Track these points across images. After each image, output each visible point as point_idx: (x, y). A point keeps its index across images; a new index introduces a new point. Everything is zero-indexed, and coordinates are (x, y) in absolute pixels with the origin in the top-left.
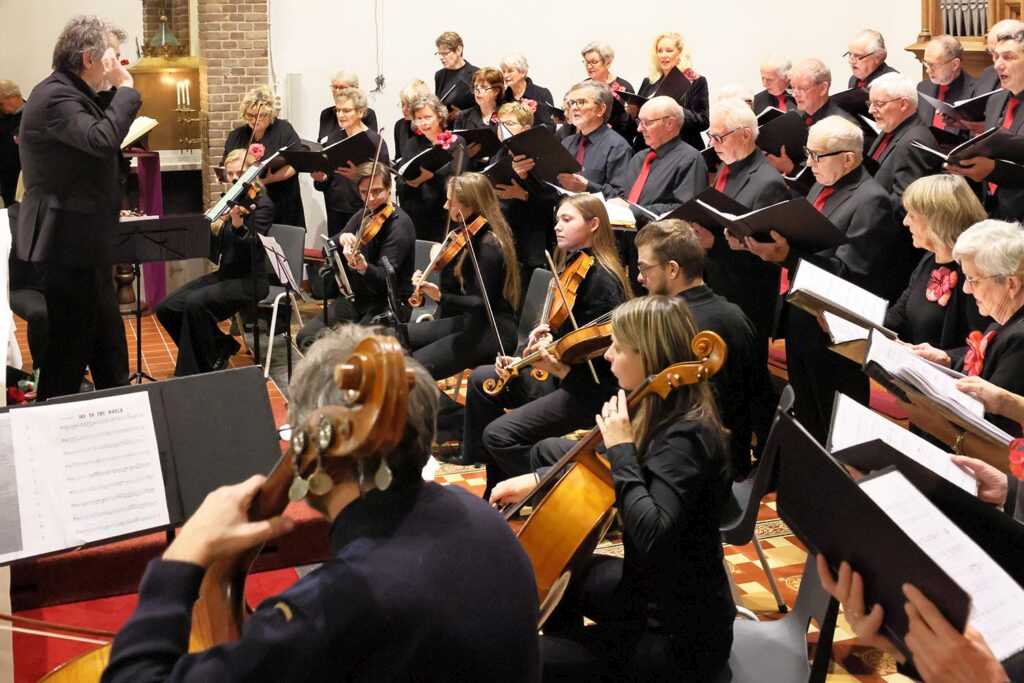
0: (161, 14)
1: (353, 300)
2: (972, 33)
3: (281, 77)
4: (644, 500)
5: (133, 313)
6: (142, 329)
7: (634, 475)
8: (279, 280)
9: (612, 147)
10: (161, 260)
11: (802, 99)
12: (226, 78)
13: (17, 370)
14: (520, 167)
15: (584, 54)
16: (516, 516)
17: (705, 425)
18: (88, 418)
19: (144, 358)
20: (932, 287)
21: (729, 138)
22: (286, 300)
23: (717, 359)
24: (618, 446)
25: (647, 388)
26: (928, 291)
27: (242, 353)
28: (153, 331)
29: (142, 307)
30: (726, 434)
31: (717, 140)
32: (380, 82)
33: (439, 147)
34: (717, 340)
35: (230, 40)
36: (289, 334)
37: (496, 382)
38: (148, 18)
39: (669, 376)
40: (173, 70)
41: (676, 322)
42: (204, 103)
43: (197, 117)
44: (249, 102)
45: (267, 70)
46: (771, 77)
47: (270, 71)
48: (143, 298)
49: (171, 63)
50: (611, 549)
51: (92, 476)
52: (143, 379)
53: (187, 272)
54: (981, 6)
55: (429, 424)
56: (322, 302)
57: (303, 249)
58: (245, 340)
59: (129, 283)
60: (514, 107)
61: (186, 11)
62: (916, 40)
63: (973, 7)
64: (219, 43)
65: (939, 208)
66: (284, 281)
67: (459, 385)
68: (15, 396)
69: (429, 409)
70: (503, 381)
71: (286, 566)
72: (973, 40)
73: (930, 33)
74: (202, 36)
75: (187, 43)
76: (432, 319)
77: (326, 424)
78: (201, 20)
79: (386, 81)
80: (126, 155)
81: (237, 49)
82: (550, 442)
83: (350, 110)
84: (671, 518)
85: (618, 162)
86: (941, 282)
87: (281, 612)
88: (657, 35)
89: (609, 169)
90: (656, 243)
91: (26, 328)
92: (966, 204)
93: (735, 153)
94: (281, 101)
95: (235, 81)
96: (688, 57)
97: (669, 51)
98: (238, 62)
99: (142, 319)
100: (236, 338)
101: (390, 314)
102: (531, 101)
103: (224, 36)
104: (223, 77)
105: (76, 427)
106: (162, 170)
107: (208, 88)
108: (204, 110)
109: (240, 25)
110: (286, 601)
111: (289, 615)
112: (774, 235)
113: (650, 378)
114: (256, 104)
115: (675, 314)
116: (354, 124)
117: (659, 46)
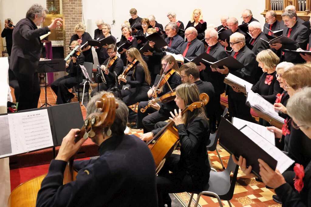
0: (52, 2)
1: (106, 83)
2: (279, 10)
3: (86, 20)
4: (188, 140)
5: (44, 86)
6: (47, 91)
7: (184, 133)
8: (85, 78)
10: (52, 72)
12: (70, 20)
13: (11, 102)
14: (151, 44)
15: (168, 16)
16: (151, 143)
17: (203, 118)
18: (30, 116)
19: (47, 99)
21: (210, 39)
22: (88, 83)
23: (206, 101)
24: (180, 125)
26: (265, 81)
27: (75, 98)
28: (50, 91)
29: (47, 85)
31: (207, 40)
32: (114, 22)
34: (207, 96)
35: (71, 10)
36: (88, 93)
38: (48, 3)
39: (193, 105)
41: (193, 90)
42: (64, 27)
43: (62, 31)
44: (77, 28)
45: (82, 18)
48: (47, 82)
49: (55, 16)
50: (177, 152)
51: (31, 132)
52: (47, 105)
53: (60, 75)
54: (282, 2)
55: (126, 119)
57: (92, 69)
58: (76, 94)
59: (43, 78)
60: (152, 29)
61: (59, 1)
62: (264, 12)
63: (279, 2)
64: (68, 10)
66: (87, 78)
67: (136, 107)
68: (10, 110)
69: (125, 114)
71: (87, 157)
72: (279, 12)
73: (268, 9)
74: (63, 9)
75: (59, 10)
76: (128, 89)
77: (93, 117)
78: (63, 4)
79: (115, 22)
80: (42, 42)
81: (73, 12)
82: (160, 123)
83: (106, 29)
84: (195, 144)
86: (269, 79)
87: (86, 173)
88: (194, 9)
90: (186, 70)
91: (14, 91)
93: (212, 43)
94: (86, 27)
95: (73, 21)
97: (197, 14)
98: (74, 16)
99: (47, 88)
100: (73, 94)
101: (116, 87)
102: (157, 28)
103: (69, 8)
104: (69, 20)
105: (26, 119)
106: (52, 46)
107: (65, 23)
108: (64, 30)
109: (74, 5)
110: (87, 169)
111: (88, 173)
112: (224, 67)
113: (188, 106)
114: (79, 28)
115: (193, 88)
116: (107, 33)
117: (195, 12)
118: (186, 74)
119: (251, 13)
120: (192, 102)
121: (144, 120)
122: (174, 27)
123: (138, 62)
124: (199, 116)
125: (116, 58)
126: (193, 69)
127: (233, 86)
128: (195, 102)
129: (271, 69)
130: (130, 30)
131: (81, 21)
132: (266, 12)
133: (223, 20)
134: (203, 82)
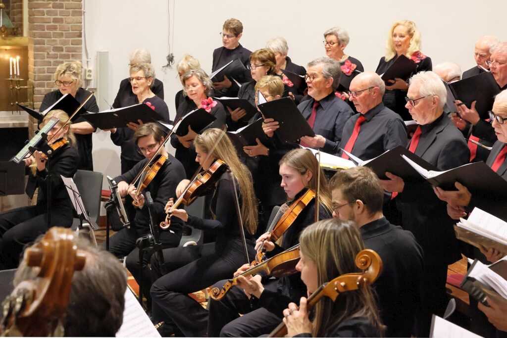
1: (129, 227)
3: (92, 54)
9: (339, 112)
11: (496, 71)
12: (48, 54)
14: (268, 128)
15: (326, 36)
21: (420, 102)
23: (373, 271)
24: (298, 335)
25: (322, 292)
30: (383, 329)
31: (411, 104)
32: (170, 59)
33: (202, 110)
34: (375, 257)
35: (52, 24)
37: (220, 291)
39: (336, 283)
40: (8, 48)
42: (31, 73)
43: (25, 85)
45: (81, 48)
47: (83, 50)
49: (8, 42)
56: (106, 228)
57: (101, 190)
64: (44, 26)
66: (79, 213)
70: (225, 290)
74: (31, 21)
75: (21, 25)
76: (196, 244)
78: (30, 8)
79: (175, 59)
81: (58, 31)
88: (394, 23)
89: (337, 130)
90: (345, 187)
94: (92, 74)
95: (55, 57)
96: (417, 42)
97: (402, 36)
98: (58, 42)
103: (47, 21)
104: (46, 53)
107: (35, 62)
108: (31, 80)
109: (61, 12)
112: (458, 185)
113: (324, 285)
114: (64, 73)
116: (144, 90)
117: (395, 32)
118: (344, 198)
120: (337, 274)
121: (226, 332)
122: (330, 70)
123: (224, 168)
124: (357, 314)
125: (162, 161)
126: (365, 184)
127: (483, 248)
128: (345, 272)
131: (79, 57)
133: (481, 50)
134: (391, 225)
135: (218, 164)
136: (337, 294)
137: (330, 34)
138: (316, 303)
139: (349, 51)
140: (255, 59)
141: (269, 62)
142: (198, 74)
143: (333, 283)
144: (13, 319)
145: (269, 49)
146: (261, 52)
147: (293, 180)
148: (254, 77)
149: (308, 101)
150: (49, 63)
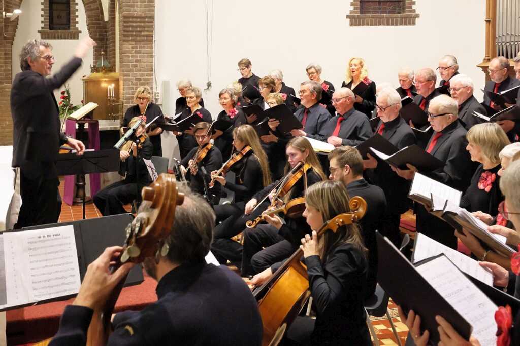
0: (102, 51)
3: (160, 82)
4: (323, 284)
7: (318, 271)
9: (321, 115)
10: (95, 172)
11: (419, 88)
12: (132, 82)
15: (307, 70)
17: (355, 247)
18: (42, 238)
20: (481, 182)
21: (388, 109)
23: (362, 211)
24: (311, 257)
25: (326, 227)
26: (479, 184)
28: (94, 211)
29: (88, 199)
30: (366, 251)
31: (381, 110)
32: (209, 85)
35: (134, 63)
38: (96, 54)
39: (337, 220)
40: (106, 79)
41: (338, 194)
42: (121, 96)
43: (118, 102)
44: (140, 91)
45: (153, 78)
46: (405, 79)
47: (154, 79)
49: (106, 76)
51: (44, 267)
53: (111, 177)
54: (516, 43)
60: (275, 95)
61: (114, 50)
62: (482, 62)
63: (512, 43)
64: (129, 65)
65: (489, 141)
69: (209, 226)
73: (490, 58)
74: (121, 62)
75: (115, 65)
78: (120, 54)
79: (212, 85)
80: (82, 122)
81: (138, 68)
83: (194, 97)
84: (336, 294)
85: (323, 122)
86: (486, 179)
87: (127, 331)
88: (351, 58)
89: (318, 126)
92: (503, 140)
93: (389, 117)
94: (159, 95)
95: (136, 84)
97: (356, 66)
98: (138, 75)
102: (284, 94)
103: (131, 61)
104: (130, 82)
105: (35, 242)
106: (99, 130)
107: (124, 88)
108: (121, 99)
109: (140, 56)
110: (130, 325)
111: (132, 332)
112: (409, 165)
113: (328, 222)
114: (143, 92)
115: (338, 190)
116: (195, 105)
117: (351, 63)
119: (456, 63)
120: (335, 215)
121: (255, 259)
122: (314, 88)
123: (251, 152)
124: (348, 241)
127: (427, 205)
128: (341, 213)
129: (491, 161)
130: (233, 98)
131: (151, 84)
132: (487, 61)
133: (403, 76)
134: (368, 184)
135: (248, 149)
136: (337, 227)
137: (310, 68)
138: (322, 234)
139: (323, 77)
140: (262, 83)
141: (271, 85)
142: (230, 92)
143: (335, 220)
144: (133, 240)
145: (270, 76)
146: (265, 79)
147: (297, 157)
148: (262, 95)
149: (302, 109)
150: (132, 88)
